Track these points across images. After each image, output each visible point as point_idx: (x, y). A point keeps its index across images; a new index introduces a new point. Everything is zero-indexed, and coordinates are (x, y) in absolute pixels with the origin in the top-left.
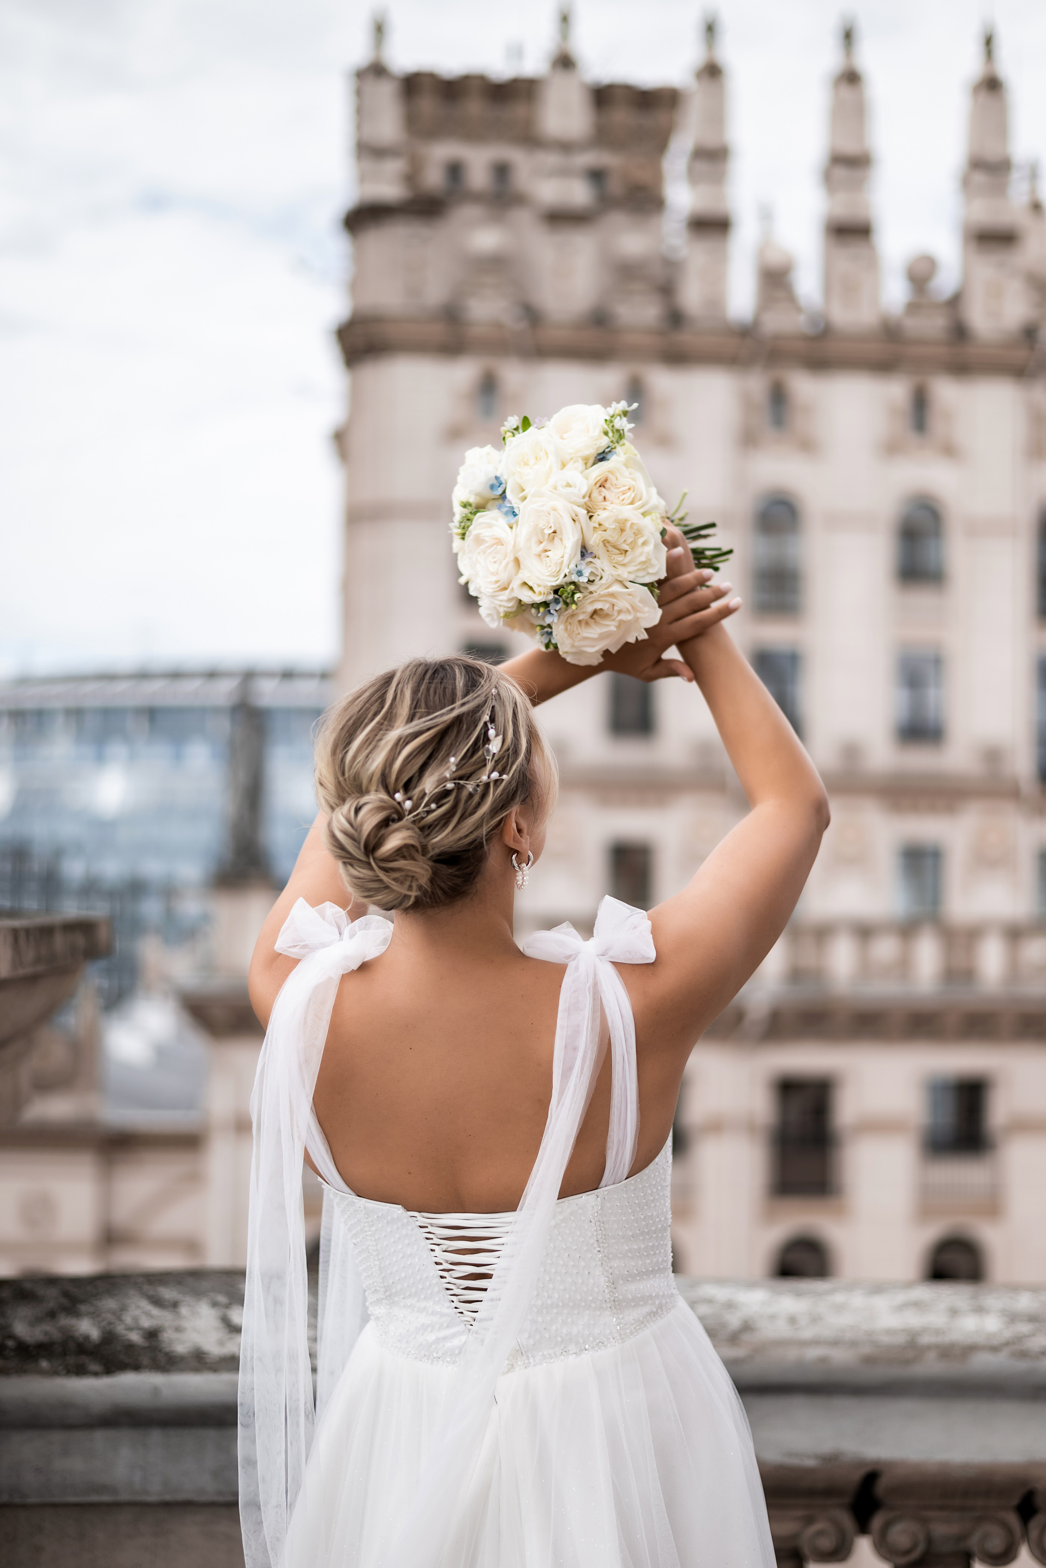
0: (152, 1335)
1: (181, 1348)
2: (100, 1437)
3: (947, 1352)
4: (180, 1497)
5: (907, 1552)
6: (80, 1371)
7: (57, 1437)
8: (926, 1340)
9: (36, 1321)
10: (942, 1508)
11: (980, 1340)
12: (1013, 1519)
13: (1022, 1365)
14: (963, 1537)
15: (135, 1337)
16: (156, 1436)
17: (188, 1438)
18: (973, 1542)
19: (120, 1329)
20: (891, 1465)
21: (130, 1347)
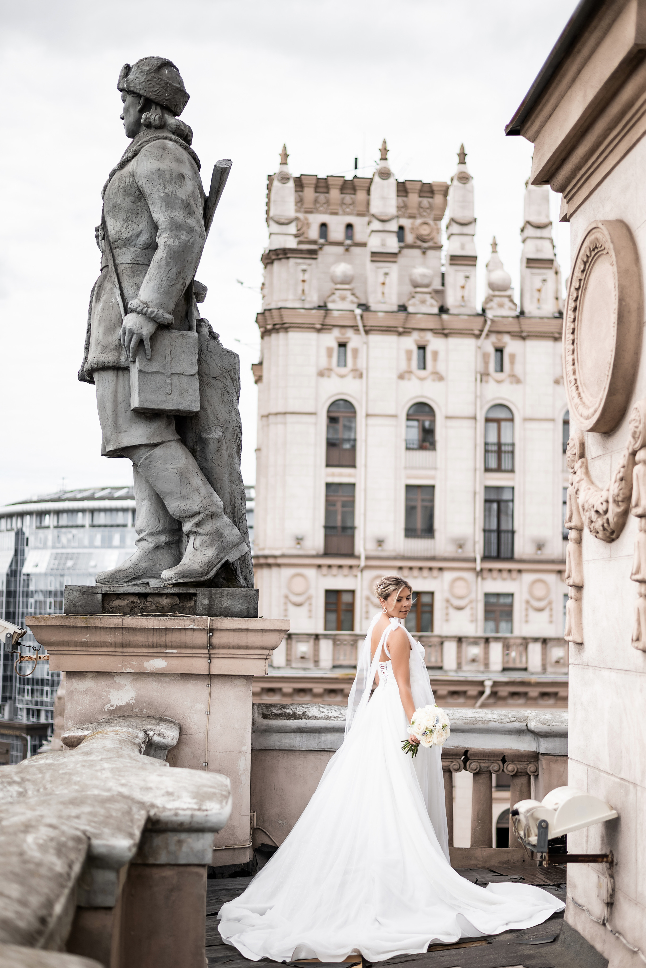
0: (303, 713)
1: (310, 715)
2: (293, 735)
3: (483, 722)
4: (310, 749)
5: (475, 770)
6: (289, 719)
7: (283, 734)
8: (478, 719)
9: (278, 710)
10: (483, 760)
11: (492, 719)
12: (500, 763)
13: (502, 725)
14: (488, 767)
15: (300, 713)
16: (305, 735)
17: (312, 735)
18: (491, 768)
19: (296, 711)
20: (471, 748)
21: (300, 715)
